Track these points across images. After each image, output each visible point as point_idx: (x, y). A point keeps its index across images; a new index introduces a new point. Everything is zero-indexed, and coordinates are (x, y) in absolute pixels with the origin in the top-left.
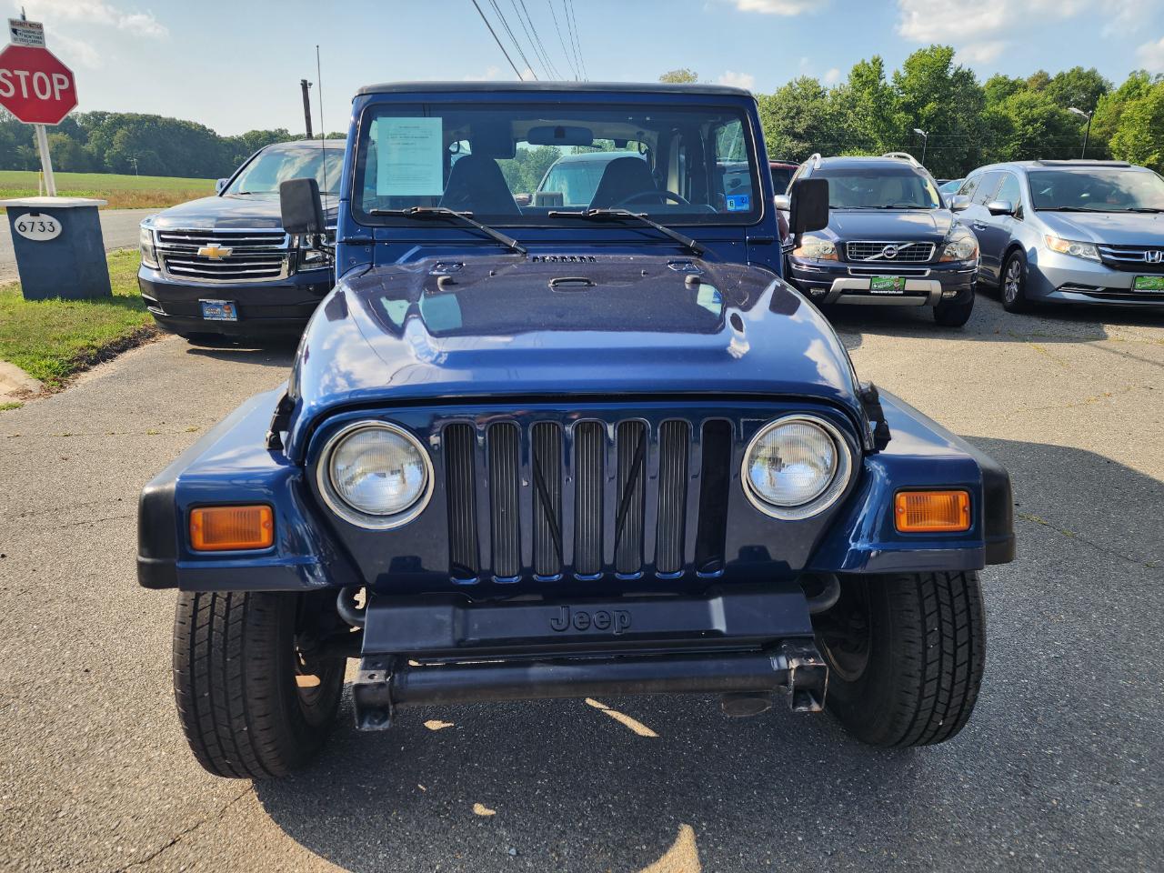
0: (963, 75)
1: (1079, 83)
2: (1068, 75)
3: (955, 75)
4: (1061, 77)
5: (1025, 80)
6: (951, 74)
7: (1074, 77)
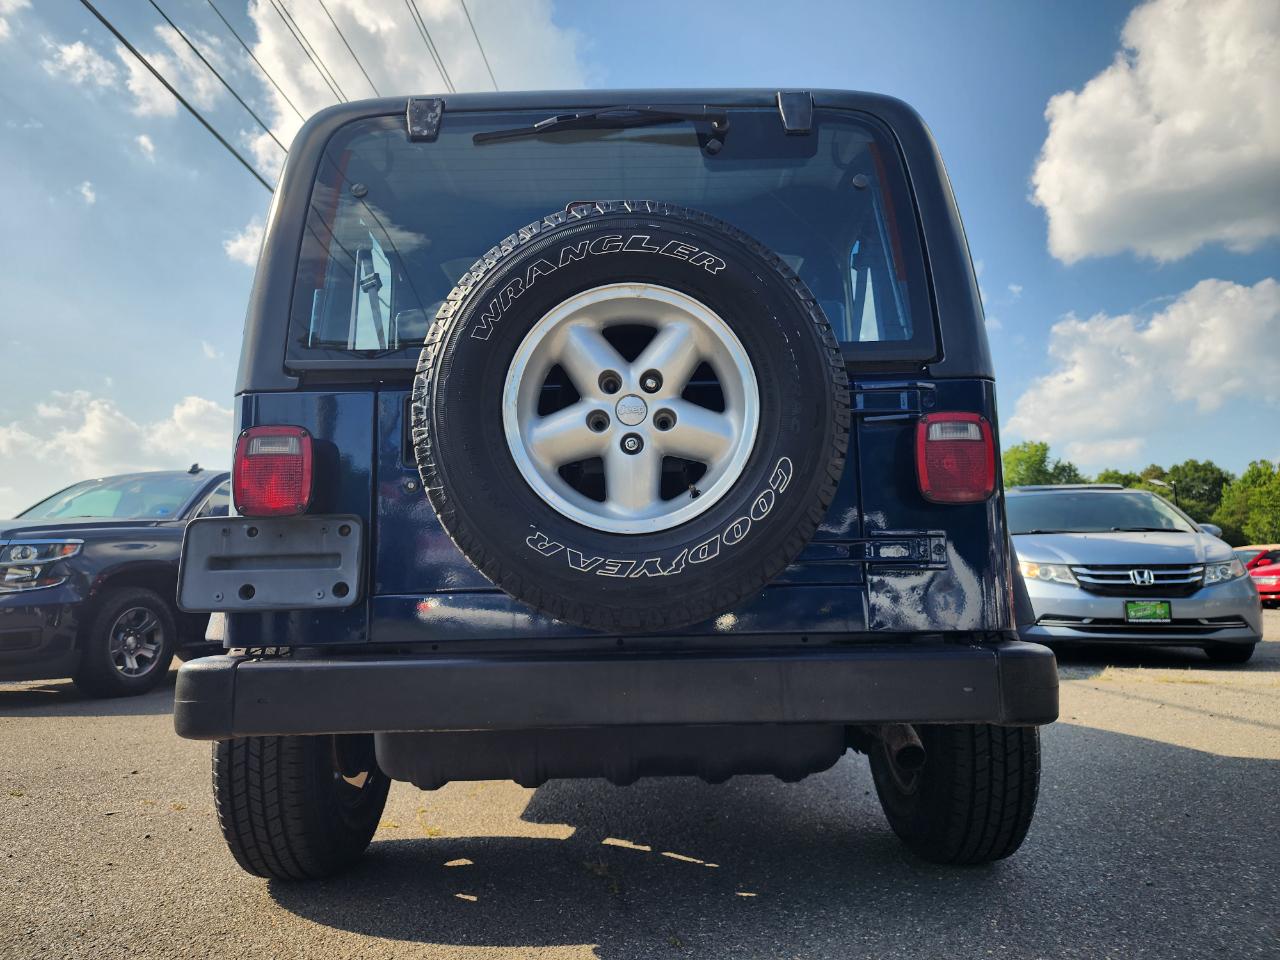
0: (1063, 469)
1: (1197, 475)
2: (1183, 468)
3: (1056, 467)
4: (1176, 469)
5: (1138, 474)
6: (1050, 468)
7: (1190, 470)
